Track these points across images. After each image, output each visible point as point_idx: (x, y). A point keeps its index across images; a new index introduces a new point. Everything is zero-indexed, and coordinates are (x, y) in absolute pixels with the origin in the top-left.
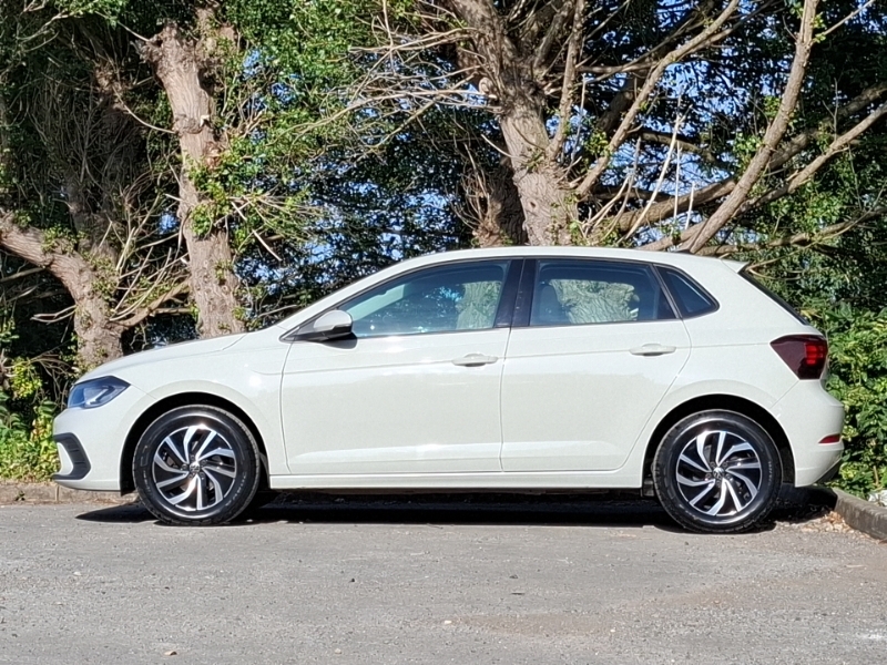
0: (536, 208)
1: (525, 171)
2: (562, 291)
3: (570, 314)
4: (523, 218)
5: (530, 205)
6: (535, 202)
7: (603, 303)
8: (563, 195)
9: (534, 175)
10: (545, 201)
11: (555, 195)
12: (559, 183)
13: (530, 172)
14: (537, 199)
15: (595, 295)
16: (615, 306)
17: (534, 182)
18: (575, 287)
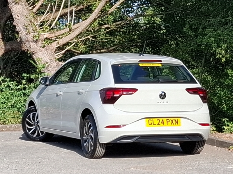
0: (19, 18)
1: (14, 4)
2: (31, 47)
3: (34, 56)
4: (14, 21)
5: (17, 16)
6: (19, 15)
7: (46, 52)
8: (28, 12)
9: (17, 5)
10: (23, 15)
11: (26, 12)
12: (27, 8)
13: (16, 4)
14: (19, 14)
15: (43, 49)
16: (50, 53)
17: (18, 8)
18: (36, 46)
